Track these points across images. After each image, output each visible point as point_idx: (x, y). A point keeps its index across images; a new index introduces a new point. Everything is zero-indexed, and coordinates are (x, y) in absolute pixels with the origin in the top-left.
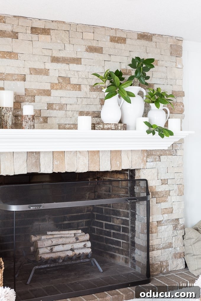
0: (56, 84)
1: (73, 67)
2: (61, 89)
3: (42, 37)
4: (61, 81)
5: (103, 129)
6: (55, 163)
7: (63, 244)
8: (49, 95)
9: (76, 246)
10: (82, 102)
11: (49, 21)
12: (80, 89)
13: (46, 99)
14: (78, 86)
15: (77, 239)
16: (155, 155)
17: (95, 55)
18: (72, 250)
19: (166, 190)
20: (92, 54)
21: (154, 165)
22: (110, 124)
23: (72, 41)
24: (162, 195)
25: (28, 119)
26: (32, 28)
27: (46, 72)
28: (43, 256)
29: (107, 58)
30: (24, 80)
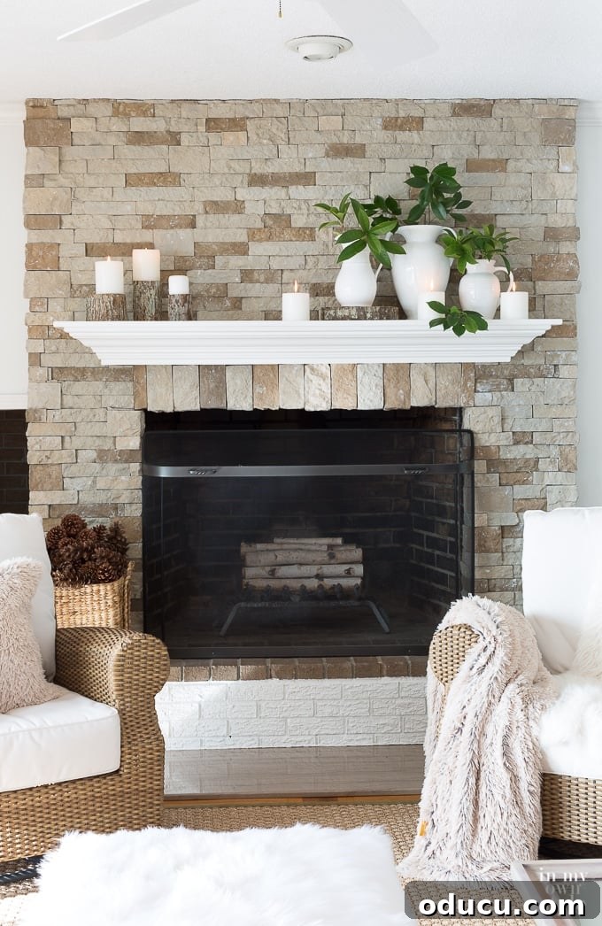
0: (259, 230)
1: (298, 192)
2: (269, 239)
3: (230, 137)
4: (270, 222)
5: (335, 318)
6: (258, 390)
7: (301, 564)
8: (246, 253)
9: (327, 570)
10: (316, 264)
11: (243, 102)
12: (312, 238)
13: (237, 262)
14: (308, 232)
15: (332, 556)
16: (498, 377)
17: (347, 164)
18: (319, 577)
19: (528, 457)
20: (339, 160)
21: (495, 399)
22: (349, 308)
23: (295, 137)
24: (516, 467)
25: (174, 301)
26: (208, 120)
27: (238, 207)
28: (252, 582)
29: (375, 165)
30: (193, 225)
